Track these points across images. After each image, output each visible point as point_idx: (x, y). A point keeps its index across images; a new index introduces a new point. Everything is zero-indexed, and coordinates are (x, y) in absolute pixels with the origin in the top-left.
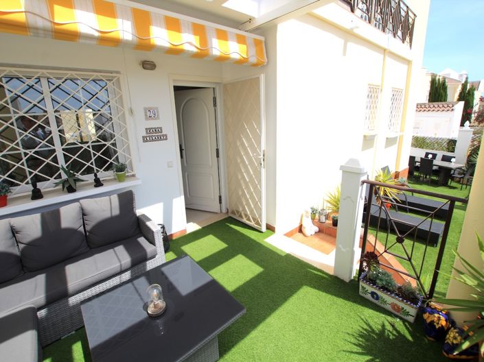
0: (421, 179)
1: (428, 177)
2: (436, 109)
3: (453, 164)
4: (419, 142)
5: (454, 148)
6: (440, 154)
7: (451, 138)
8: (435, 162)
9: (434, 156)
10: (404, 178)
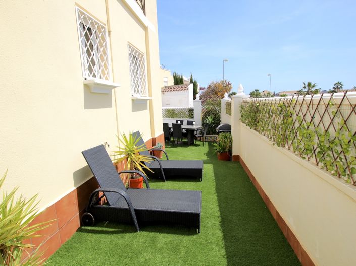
0: (176, 142)
1: (180, 140)
2: (178, 89)
3: (194, 127)
4: (170, 113)
5: (193, 115)
6: (185, 121)
7: (190, 107)
8: (183, 127)
9: (182, 122)
10: (161, 144)
